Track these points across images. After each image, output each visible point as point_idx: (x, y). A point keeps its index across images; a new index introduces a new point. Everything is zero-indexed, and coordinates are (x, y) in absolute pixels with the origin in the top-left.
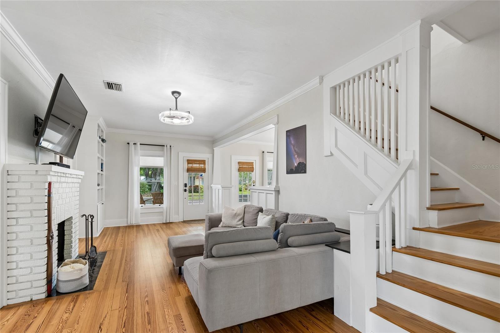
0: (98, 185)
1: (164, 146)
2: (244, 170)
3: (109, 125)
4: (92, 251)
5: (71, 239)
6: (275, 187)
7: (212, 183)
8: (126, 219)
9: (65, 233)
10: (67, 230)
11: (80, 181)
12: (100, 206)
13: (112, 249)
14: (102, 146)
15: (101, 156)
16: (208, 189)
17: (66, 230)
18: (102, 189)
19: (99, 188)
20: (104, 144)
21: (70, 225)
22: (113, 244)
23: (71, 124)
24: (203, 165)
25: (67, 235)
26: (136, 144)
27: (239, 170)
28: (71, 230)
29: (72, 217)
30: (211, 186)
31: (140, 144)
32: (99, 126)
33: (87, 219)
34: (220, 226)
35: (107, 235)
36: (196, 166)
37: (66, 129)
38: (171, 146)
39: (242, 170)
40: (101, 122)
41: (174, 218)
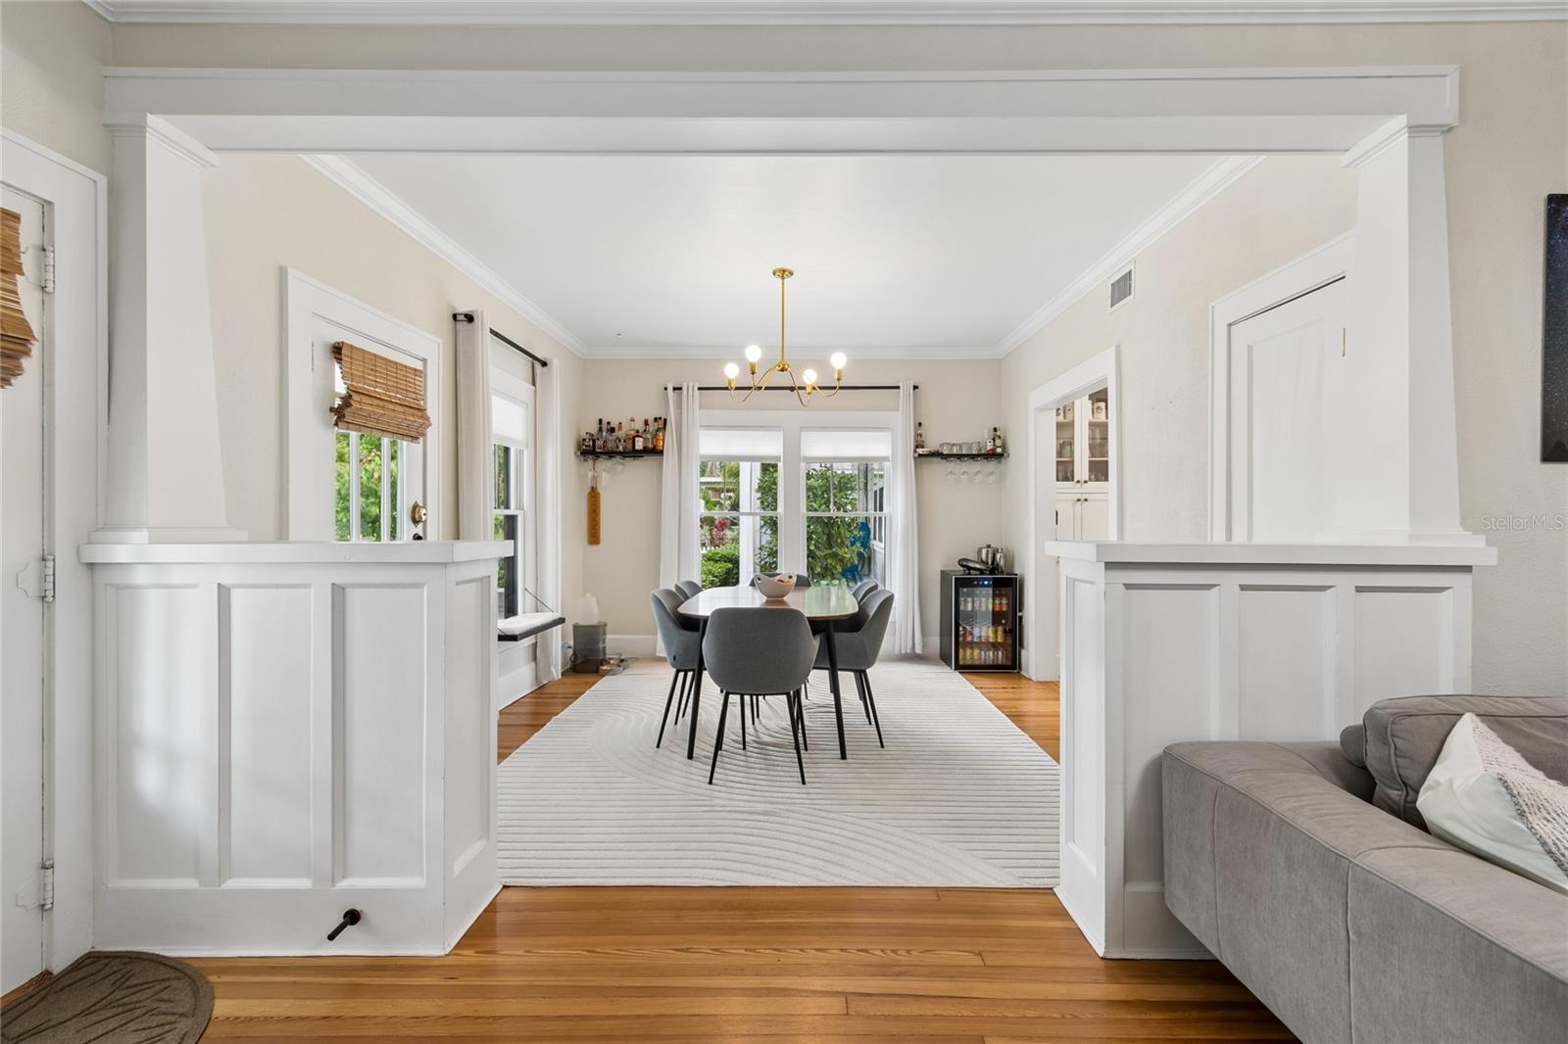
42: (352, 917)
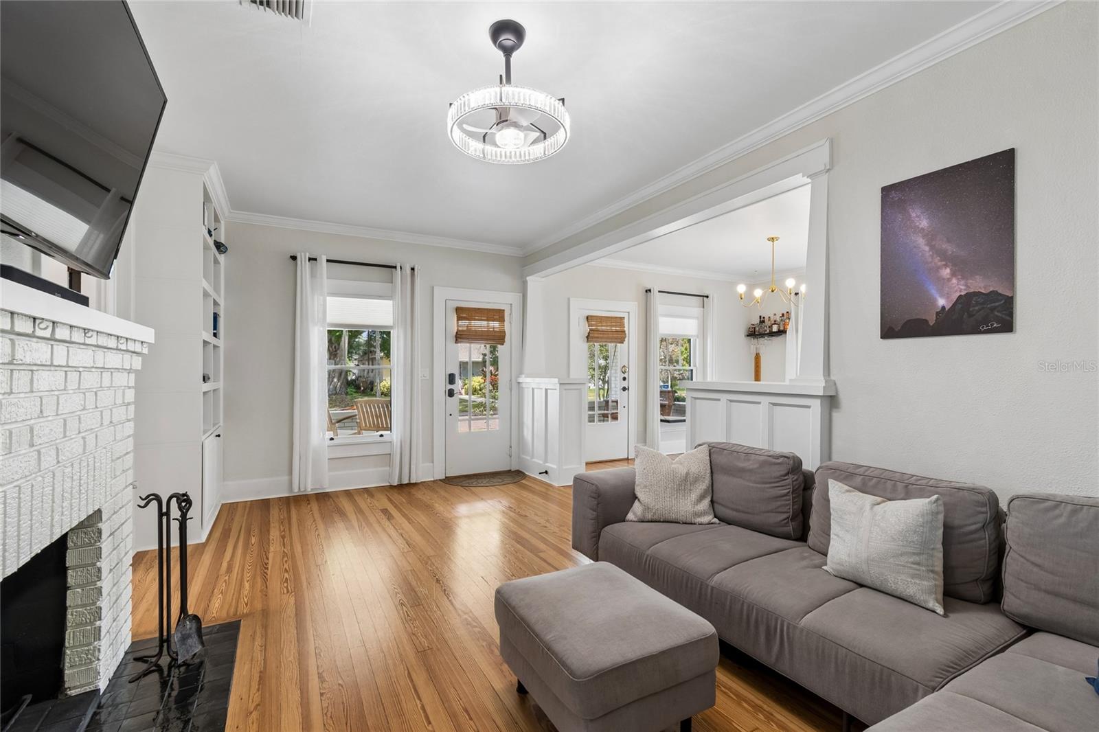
0: (205, 379)
1: (395, 267)
2: (602, 338)
3: (239, 201)
4: (184, 638)
5: (94, 603)
6: (824, 385)
7: (521, 373)
8: (286, 478)
9: (69, 580)
10: (80, 567)
11: (137, 363)
12: (210, 444)
13: (258, 606)
14: (216, 261)
15: (212, 289)
16: (511, 389)
17: (74, 568)
18: (214, 390)
19: (206, 387)
20: (222, 258)
21: (90, 544)
22: (259, 580)
23: (113, 190)
24: (496, 324)
25: (79, 586)
26: (316, 260)
27: (588, 338)
28: (94, 564)
29: (99, 511)
30: (520, 380)
31: (328, 261)
32: (207, 198)
33: (164, 510)
34: (630, 516)
35: (234, 534)
36: (479, 325)
37: (98, 206)
38: (413, 269)
39: (598, 338)
40: (213, 178)
41: (423, 472)
42: (546, 472)
